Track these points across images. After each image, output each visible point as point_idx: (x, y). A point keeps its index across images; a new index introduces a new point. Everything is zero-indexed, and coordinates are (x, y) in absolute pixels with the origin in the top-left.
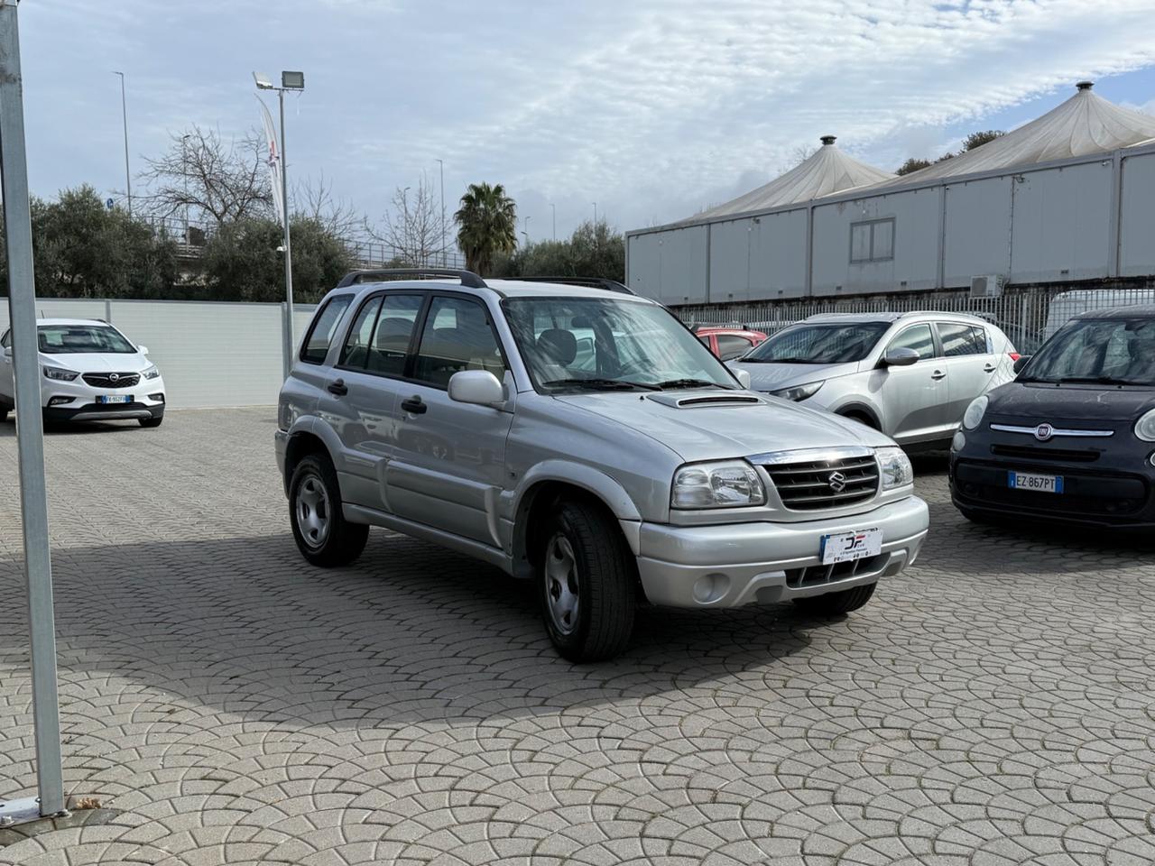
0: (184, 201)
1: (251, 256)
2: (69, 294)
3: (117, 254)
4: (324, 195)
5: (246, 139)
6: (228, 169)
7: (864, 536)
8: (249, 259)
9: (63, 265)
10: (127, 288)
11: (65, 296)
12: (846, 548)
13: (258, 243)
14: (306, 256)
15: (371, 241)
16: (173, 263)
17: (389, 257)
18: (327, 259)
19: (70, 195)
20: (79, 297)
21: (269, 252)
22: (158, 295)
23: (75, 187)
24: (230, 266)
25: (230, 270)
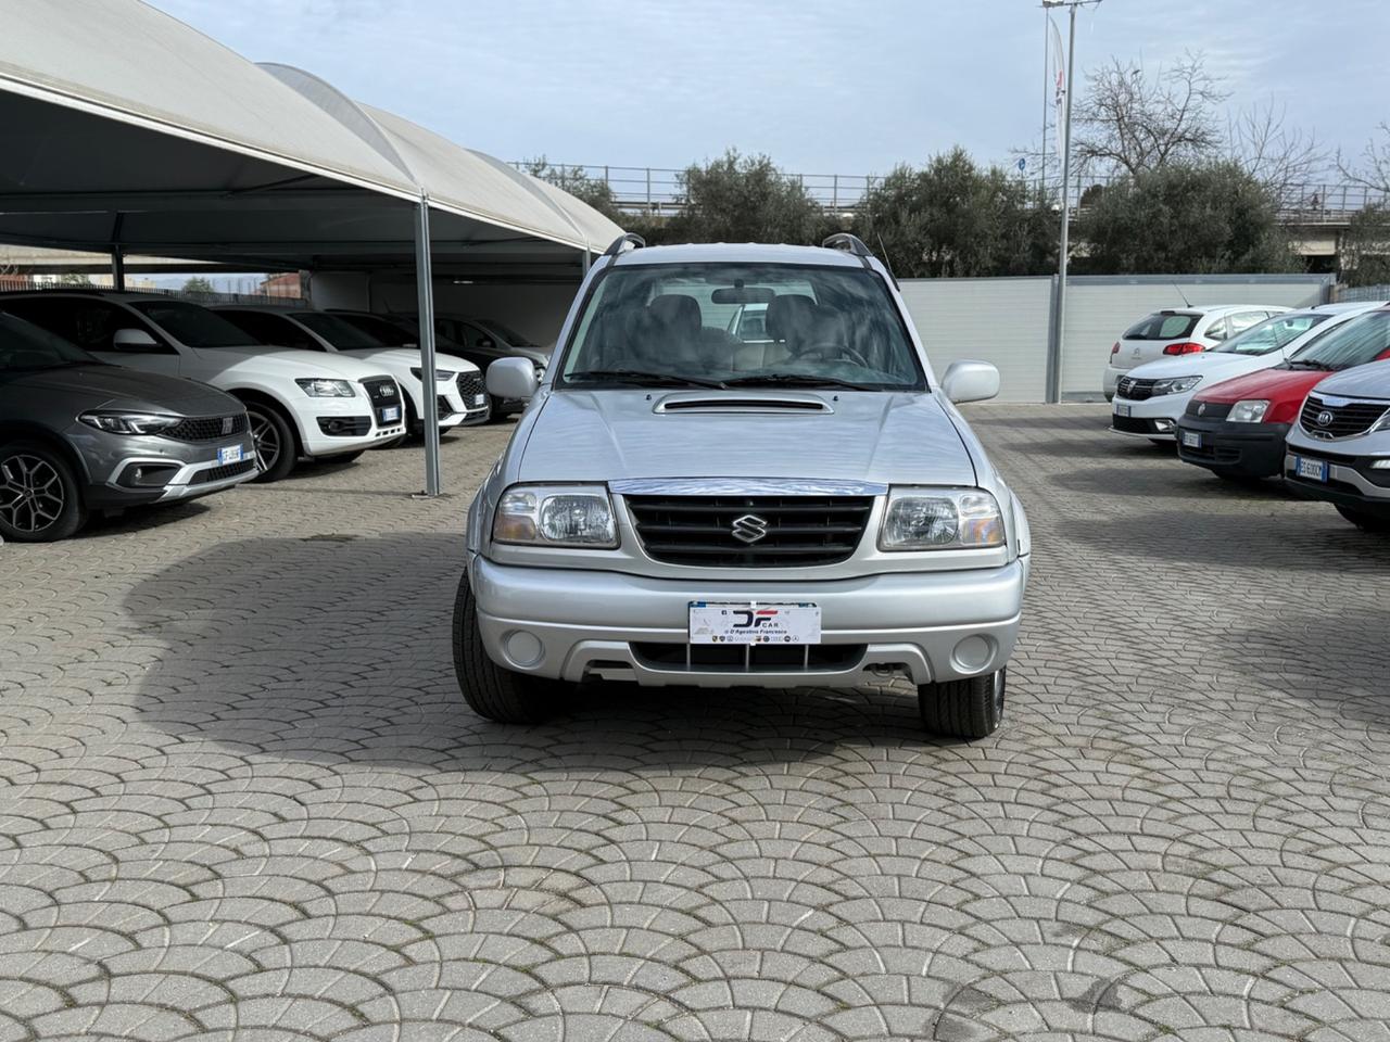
0: (1093, 153)
1: (1138, 216)
2: (927, 274)
3: (982, 224)
4: (1272, 127)
5: (1176, 66)
6: (1149, 108)
7: (776, 612)
8: (1133, 220)
9: (923, 241)
10: (990, 264)
11: (922, 276)
12: (736, 626)
13: (1148, 199)
14: (1208, 211)
15: (1346, 183)
16: (1047, 231)
17: (1356, 203)
18: (1241, 213)
19: (939, 161)
20: (935, 276)
21: (1160, 210)
22: (1025, 270)
23: (946, 152)
24: (1110, 230)
25: (1109, 235)
